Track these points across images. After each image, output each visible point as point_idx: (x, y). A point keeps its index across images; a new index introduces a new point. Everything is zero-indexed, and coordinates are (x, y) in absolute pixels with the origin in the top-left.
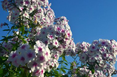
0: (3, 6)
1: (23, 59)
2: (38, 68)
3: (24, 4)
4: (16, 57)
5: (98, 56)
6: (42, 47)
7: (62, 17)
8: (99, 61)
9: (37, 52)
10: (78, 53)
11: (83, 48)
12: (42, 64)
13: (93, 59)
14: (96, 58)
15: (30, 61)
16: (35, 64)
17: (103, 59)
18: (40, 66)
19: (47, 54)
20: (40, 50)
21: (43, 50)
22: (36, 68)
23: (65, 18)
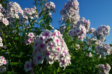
0: (61, 14)
1: (75, 33)
2: (81, 36)
3: (70, 12)
4: (72, 32)
5: (101, 32)
6: (82, 28)
7: (83, 18)
8: (102, 34)
9: (81, 30)
10: (90, 32)
11: (92, 30)
12: (83, 35)
13: (99, 34)
14: (101, 33)
15: (78, 34)
16: (80, 35)
17: (103, 33)
18: (82, 36)
19: (85, 30)
20: (82, 29)
21: (83, 29)
22: (80, 36)
23: (84, 18)
